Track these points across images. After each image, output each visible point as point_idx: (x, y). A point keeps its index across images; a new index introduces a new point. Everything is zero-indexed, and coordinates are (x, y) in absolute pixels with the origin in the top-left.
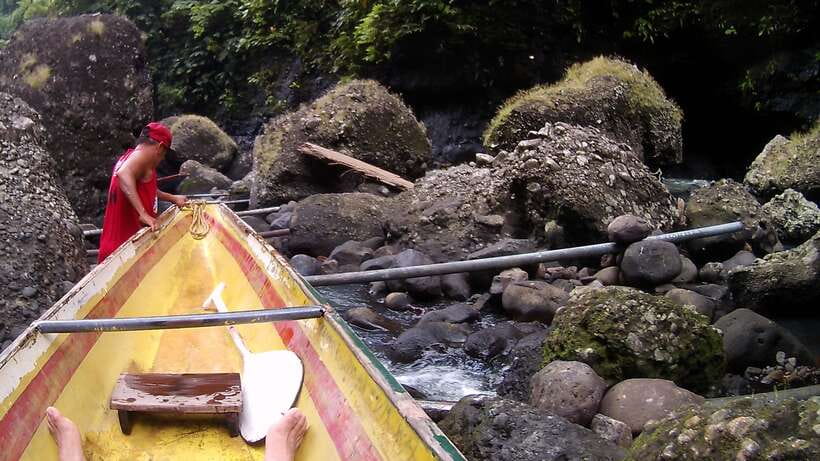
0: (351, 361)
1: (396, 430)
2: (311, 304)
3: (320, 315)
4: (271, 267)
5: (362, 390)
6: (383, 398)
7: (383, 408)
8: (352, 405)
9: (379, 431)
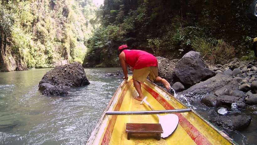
0: (203, 124)
1: (220, 140)
2: (185, 108)
3: (190, 111)
4: (166, 96)
5: (208, 131)
6: (216, 133)
7: (216, 135)
8: (204, 135)
9: (214, 141)
